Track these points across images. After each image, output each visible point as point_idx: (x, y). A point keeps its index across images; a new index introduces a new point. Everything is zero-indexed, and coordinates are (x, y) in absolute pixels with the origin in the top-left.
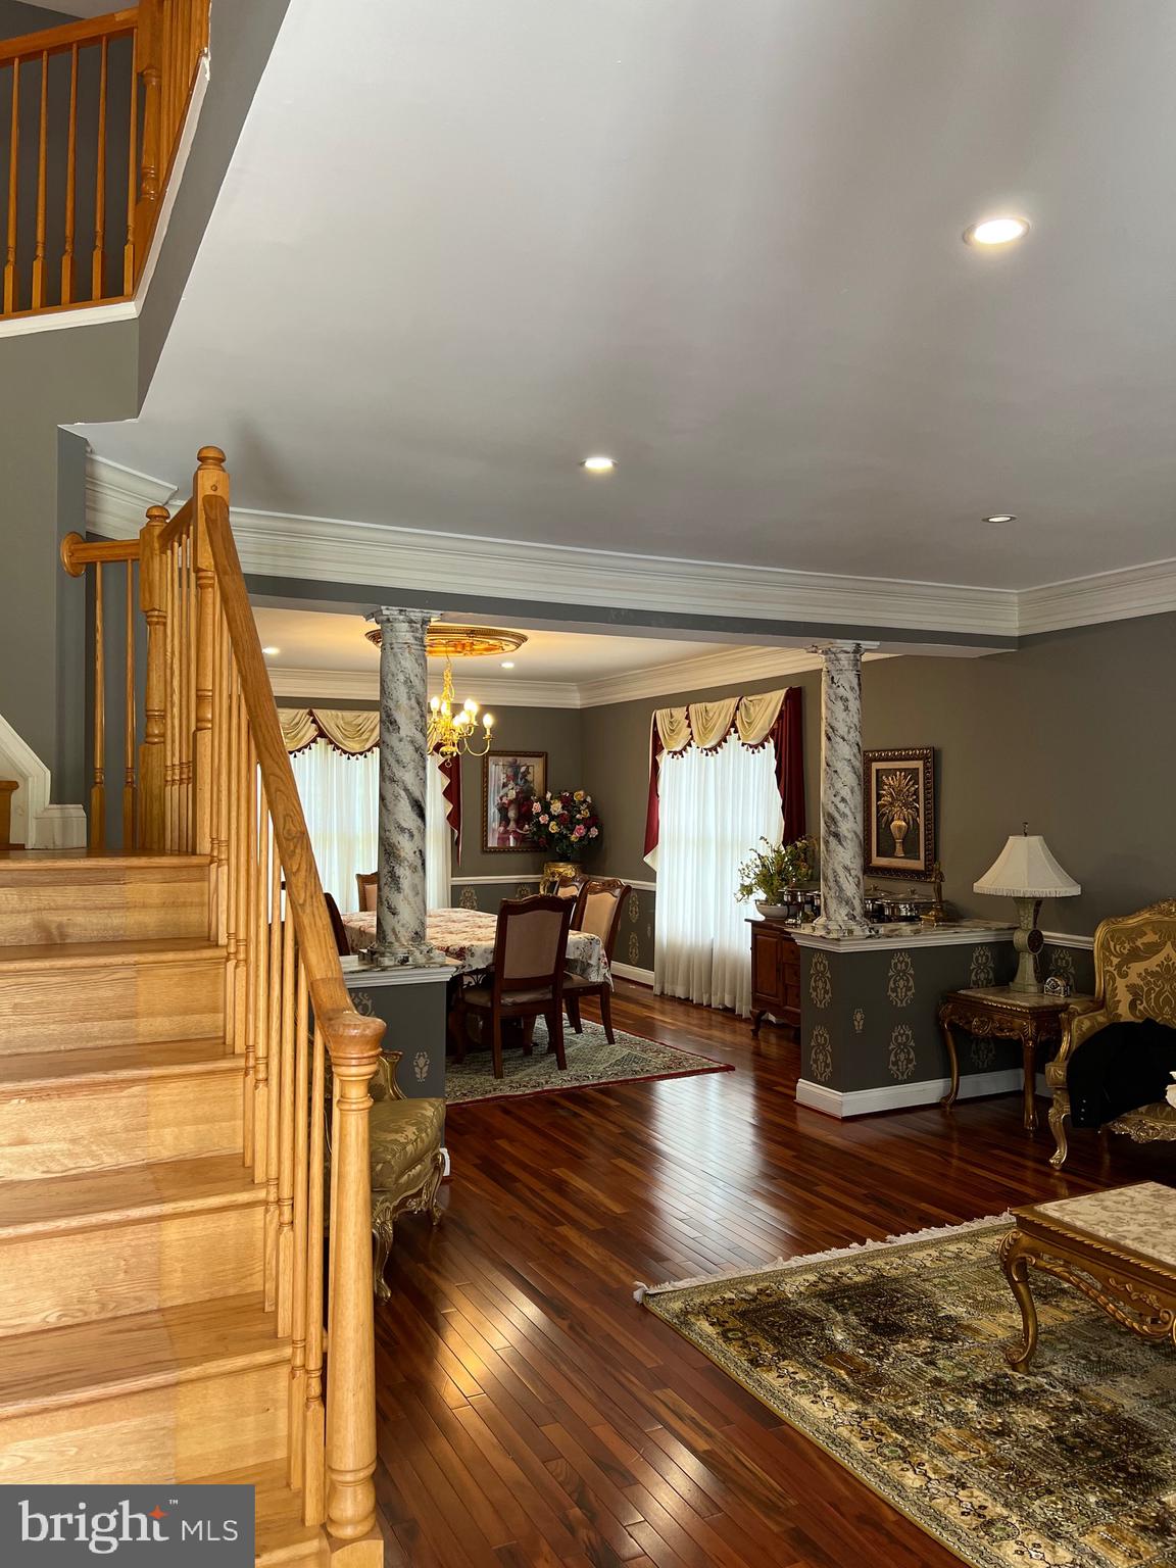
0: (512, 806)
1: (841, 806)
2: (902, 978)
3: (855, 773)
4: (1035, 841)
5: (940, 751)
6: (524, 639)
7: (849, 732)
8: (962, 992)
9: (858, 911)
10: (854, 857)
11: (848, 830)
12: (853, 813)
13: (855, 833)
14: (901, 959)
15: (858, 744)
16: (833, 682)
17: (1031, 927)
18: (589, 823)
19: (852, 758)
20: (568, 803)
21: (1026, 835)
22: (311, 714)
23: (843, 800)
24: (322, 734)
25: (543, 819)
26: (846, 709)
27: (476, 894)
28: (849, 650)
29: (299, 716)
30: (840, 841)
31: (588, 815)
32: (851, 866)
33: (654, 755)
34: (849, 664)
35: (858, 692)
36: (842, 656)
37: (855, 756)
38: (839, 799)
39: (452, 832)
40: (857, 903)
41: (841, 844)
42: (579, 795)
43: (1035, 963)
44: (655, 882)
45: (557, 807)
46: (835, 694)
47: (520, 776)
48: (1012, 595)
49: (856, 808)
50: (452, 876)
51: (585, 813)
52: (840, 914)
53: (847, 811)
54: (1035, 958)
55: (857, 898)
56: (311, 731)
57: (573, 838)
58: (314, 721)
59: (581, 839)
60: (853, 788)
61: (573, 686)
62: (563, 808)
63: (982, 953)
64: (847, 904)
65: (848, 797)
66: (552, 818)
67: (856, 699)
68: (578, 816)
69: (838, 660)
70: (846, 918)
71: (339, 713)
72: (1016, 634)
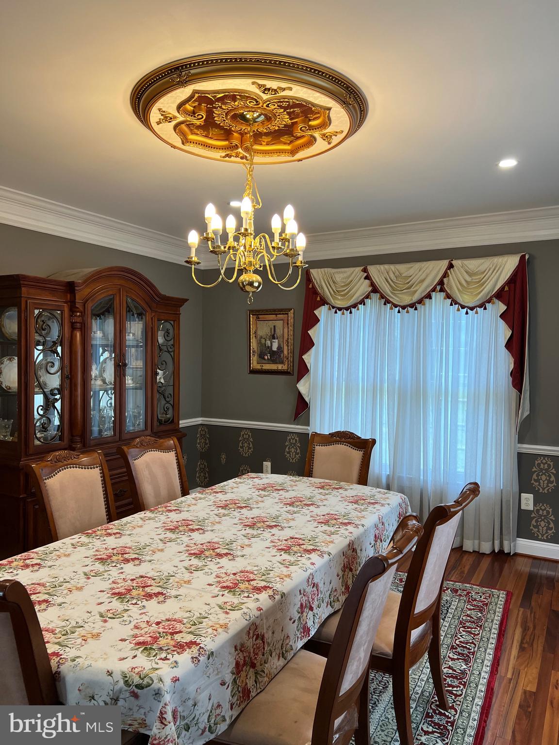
22: (365, 270)
24: (375, 289)
29: (354, 273)
56: (364, 287)
58: (367, 278)
71: (392, 267)
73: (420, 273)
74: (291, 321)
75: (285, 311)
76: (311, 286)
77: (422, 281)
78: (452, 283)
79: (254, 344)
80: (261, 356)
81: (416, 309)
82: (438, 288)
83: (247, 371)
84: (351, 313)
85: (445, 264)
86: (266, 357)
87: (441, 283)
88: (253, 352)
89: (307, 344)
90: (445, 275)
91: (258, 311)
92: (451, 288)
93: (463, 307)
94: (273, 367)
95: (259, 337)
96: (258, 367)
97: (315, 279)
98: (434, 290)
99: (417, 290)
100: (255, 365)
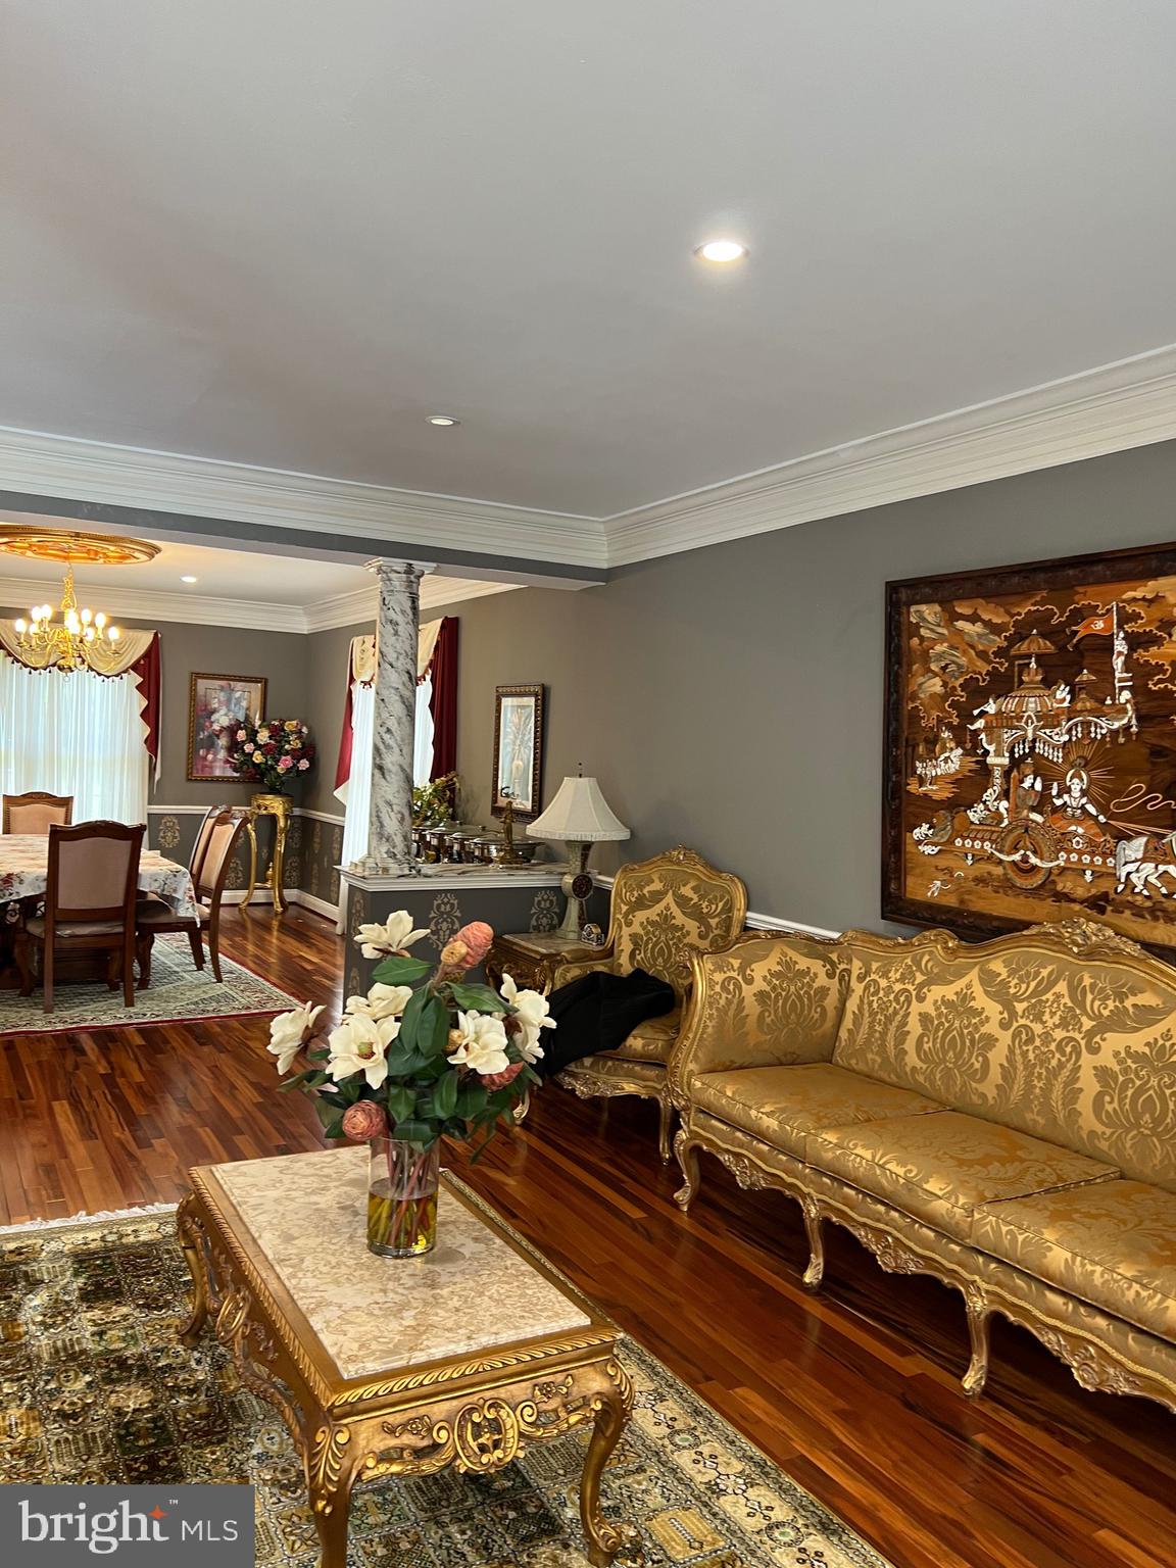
0: (224, 733)
1: (387, 737)
2: (445, 920)
3: (404, 703)
4: (586, 783)
5: (550, 689)
6: (157, 550)
7: (398, 658)
8: (506, 937)
9: (400, 847)
10: (398, 792)
11: (392, 763)
12: (399, 746)
13: (401, 766)
14: (446, 900)
15: (408, 672)
16: (384, 604)
17: (578, 871)
18: (297, 755)
19: (401, 687)
20: (277, 732)
21: (580, 776)
23: (389, 731)
25: (248, 748)
26: (396, 633)
27: (179, 824)
28: (398, 569)
30: (383, 774)
31: (299, 746)
32: (394, 801)
33: (350, 684)
34: (401, 585)
35: (411, 616)
36: (393, 576)
37: (404, 684)
38: (384, 729)
39: (150, 757)
40: (398, 840)
41: (384, 778)
42: (290, 726)
43: (581, 909)
44: (344, 816)
45: (263, 737)
46: (386, 616)
47: (233, 701)
48: (598, 522)
49: (403, 740)
50: (149, 804)
51: (295, 743)
52: (380, 852)
53: (391, 742)
54: (581, 904)
55: (399, 835)
57: (281, 769)
59: (289, 770)
60: (400, 718)
61: (299, 609)
62: (270, 738)
63: (546, 897)
64: (387, 840)
65: (394, 727)
66: (258, 747)
67: (408, 623)
68: (287, 747)
69: (389, 580)
70: (385, 856)
72: (605, 566)
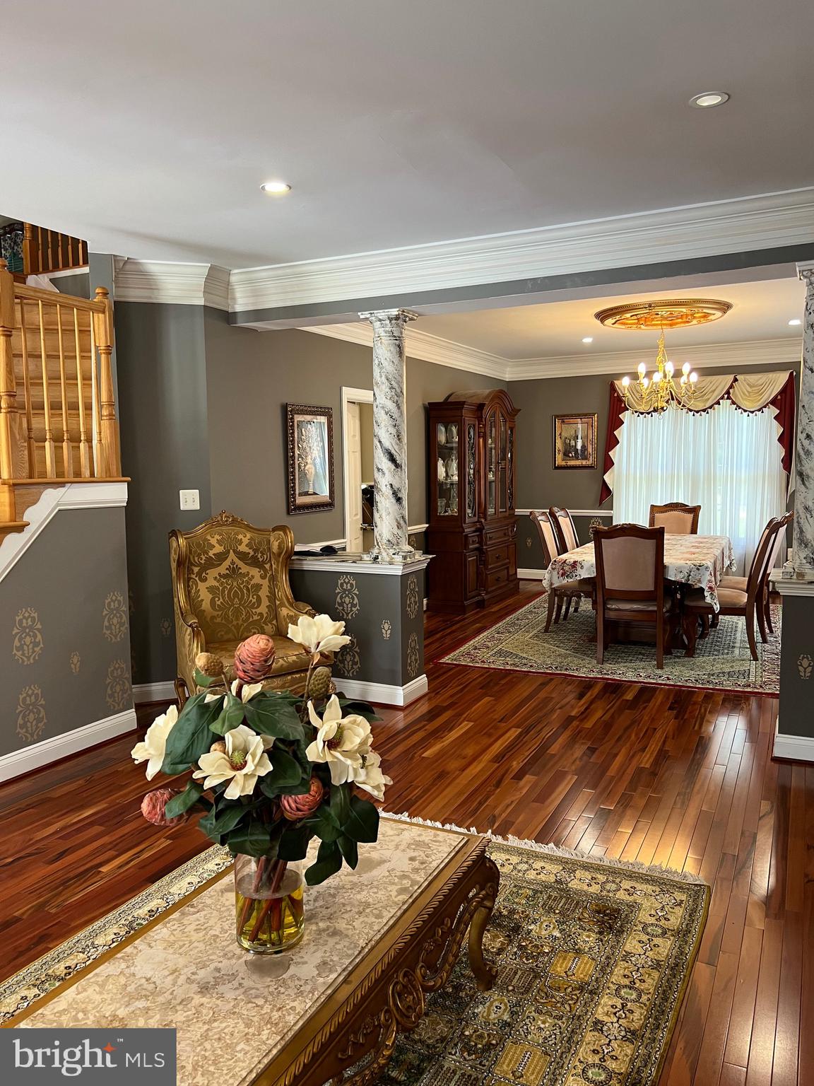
73: (711, 385)
74: (595, 424)
75: (590, 415)
76: (616, 395)
77: (714, 391)
78: (737, 393)
79: (559, 444)
80: (566, 454)
81: (708, 413)
82: (726, 396)
83: (551, 466)
84: (652, 416)
85: (731, 377)
86: (571, 455)
87: (728, 392)
88: (558, 451)
89: (612, 442)
90: (731, 387)
91: (564, 416)
92: (736, 397)
93: (745, 411)
94: (578, 463)
95: (563, 438)
96: (563, 463)
97: (619, 389)
98: (722, 398)
99: (709, 399)
100: (559, 461)
